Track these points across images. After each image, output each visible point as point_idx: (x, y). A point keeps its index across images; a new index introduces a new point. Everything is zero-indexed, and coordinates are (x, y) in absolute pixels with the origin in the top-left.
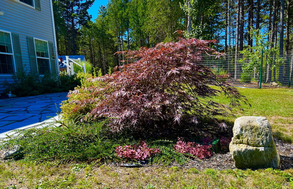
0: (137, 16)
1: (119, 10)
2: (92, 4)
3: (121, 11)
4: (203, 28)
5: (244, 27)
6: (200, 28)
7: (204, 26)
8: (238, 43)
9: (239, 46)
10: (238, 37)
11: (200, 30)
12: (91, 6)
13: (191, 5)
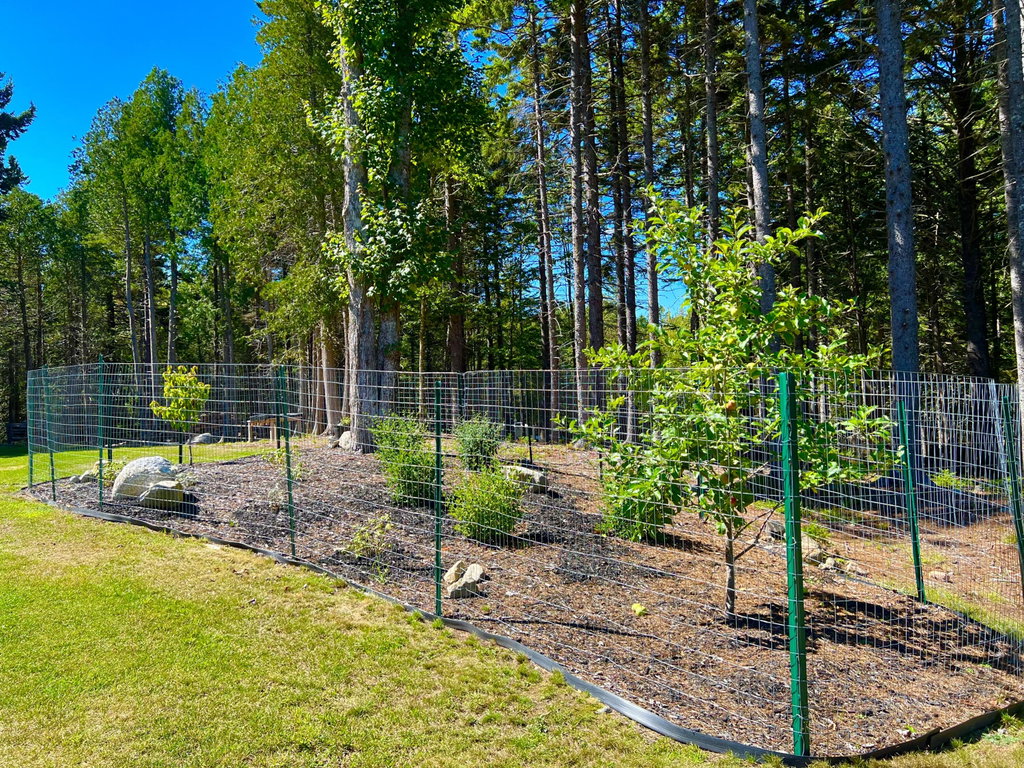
0: (203, 182)
1: (132, 155)
2: (22, 131)
3: (138, 162)
4: (413, 220)
5: (602, 236)
6: (400, 223)
7: (419, 210)
8: (581, 296)
9: (587, 305)
10: (581, 272)
11: (400, 232)
12: (17, 136)
13: (354, 114)
